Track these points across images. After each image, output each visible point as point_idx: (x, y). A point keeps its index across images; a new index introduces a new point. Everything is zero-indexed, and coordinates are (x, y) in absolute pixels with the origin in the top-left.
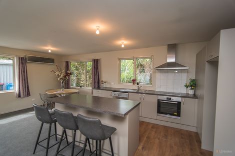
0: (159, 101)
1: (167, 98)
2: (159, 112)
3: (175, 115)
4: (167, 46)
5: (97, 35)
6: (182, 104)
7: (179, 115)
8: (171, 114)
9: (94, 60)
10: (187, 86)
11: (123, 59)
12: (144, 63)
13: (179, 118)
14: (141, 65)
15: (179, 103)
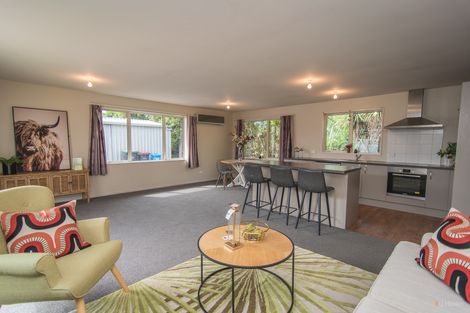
0: (390, 175)
1: (404, 170)
2: (390, 189)
3: (417, 195)
4: (407, 93)
5: (309, 90)
6: (428, 178)
7: (422, 194)
8: (408, 194)
9: (285, 117)
10: (441, 154)
11: (331, 114)
12: (367, 118)
13: (423, 199)
14: (361, 123)
15: (424, 178)
